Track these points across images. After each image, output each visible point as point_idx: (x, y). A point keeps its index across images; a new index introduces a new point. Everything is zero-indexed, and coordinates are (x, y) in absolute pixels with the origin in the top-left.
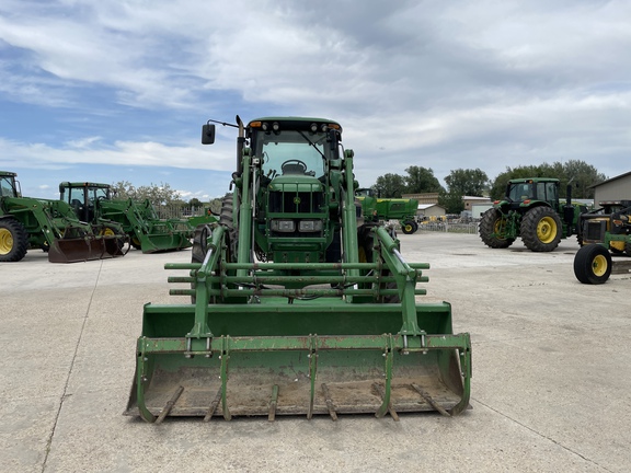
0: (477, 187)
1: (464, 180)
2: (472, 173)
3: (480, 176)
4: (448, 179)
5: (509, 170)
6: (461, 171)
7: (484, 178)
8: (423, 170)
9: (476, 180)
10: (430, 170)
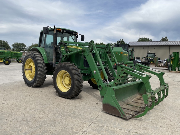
0: (23, 48)
1: (18, 46)
2: (21, 44)
3: (24, 45)
4: (13, 45)
5: (33, 44)
6: (18, 43)
7: (25, 46)
8: (4, 41)
9: (23, 46)
10: (7, 42)
